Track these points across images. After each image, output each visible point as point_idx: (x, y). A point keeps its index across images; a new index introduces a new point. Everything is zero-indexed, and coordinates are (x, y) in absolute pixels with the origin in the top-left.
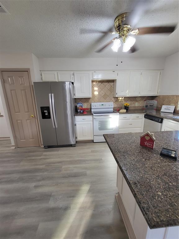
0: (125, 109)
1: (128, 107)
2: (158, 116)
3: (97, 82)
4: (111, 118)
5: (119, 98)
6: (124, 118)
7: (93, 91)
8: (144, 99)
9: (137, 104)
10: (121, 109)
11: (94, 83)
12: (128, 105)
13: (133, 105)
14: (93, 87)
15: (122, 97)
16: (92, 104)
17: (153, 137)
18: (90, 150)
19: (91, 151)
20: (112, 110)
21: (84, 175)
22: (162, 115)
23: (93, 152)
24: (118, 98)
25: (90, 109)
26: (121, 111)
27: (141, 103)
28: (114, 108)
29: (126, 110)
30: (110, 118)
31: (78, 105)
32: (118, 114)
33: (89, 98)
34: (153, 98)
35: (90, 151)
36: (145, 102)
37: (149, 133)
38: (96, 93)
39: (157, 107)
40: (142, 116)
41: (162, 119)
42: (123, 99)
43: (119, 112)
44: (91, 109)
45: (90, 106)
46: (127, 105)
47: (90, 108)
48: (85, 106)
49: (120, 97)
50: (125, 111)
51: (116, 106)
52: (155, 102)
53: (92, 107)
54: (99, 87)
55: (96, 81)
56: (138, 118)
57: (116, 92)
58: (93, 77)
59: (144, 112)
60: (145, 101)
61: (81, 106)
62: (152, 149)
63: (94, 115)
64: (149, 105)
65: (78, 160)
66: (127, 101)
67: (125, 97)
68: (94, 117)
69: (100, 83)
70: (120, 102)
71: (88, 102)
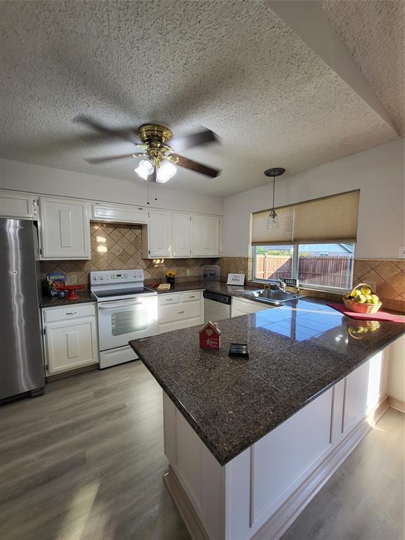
0: (168, 283)
1: (174, 279)
2: (224, 293)
3: (105, 225)
4: (140, 303)
5: (154, 261)
6: (168, 302)
7: (94, 244)
8: (200, 264)
9: (189, 272)
10: (161, 283)
11: (96, 227)
12: (173, 274)
13: (183, 275)
14: (93, 235)
15: (161, 260)
16: (93, 274)
17: (218, 329)
18: (90, 393)
19: (95, 393)
20: (142, 285)
21: (79, 463)
22: (230, 290)
23: (98, 394)
24: (152, 260)
25: (86, 287)
26: (161, 287)
27: (195, 270)
28: (145, 282)
29: (170, 285)
30: (138, 303)
31: (52, 278)
32: (156, 293)
33: (85, 261)
34: (213, 261)
35: (93, 393)
36: (202, 267)
37: (211, 323)
38: (102, 249)
39: (221, 277)
40: (198, 294)
41: (230, 298)
42: (162, 262)
43: (157, 290)
44: (89, 285)
45: (87, 280)
46: (170, 274)
47: (86, 283)
48: (72, 279)
49: (156, 259)
50: (168, 286)
51: (149, 277)
52: (217, 268)
53: (92, 282)
54: (108, 236)
55: (102, 224)
56: (193, 299)
57: (149, 249)
58: (93, 214)
59: (202, 286)
60: (202, 265)
61: (60, 280)
62: (218, 349)
63: (99, 299)
64: (208, 274)
65: (55, 430)
66: (171, 266)
67: (165, 260)
68: (99, 305)
69: (111, 229)
70: (157, 268)
71: (81, 269)
